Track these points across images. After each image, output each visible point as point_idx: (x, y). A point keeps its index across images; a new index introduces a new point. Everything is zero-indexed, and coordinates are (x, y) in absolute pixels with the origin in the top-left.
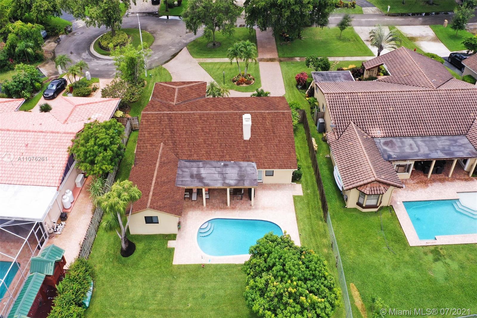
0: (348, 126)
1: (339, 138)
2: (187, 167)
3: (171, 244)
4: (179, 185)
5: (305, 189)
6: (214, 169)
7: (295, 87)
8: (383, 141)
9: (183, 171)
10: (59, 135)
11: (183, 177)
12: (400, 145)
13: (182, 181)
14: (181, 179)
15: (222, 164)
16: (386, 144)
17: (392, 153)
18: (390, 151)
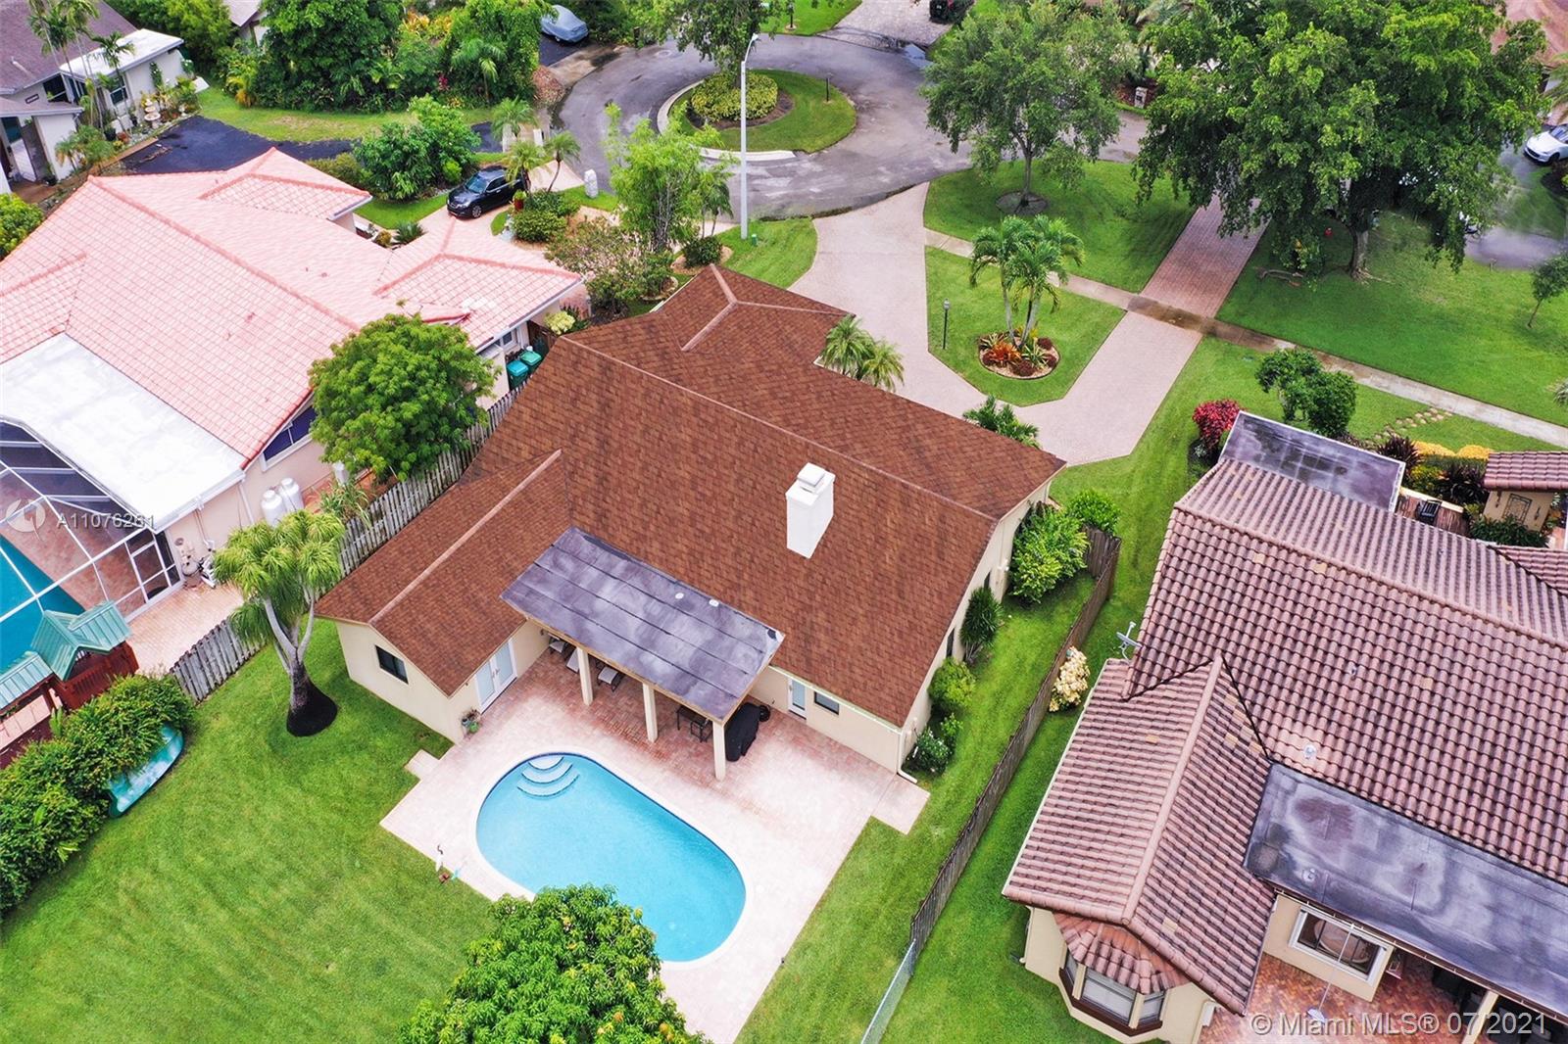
0: (1196, 667)
1: (1132, 695)
2: (575, 556)
3: (422, 764)
4: (514, 599)
5: (930, 817)
6: (643, 598)
7: (1183, 445)
8: (1306, 791)
9: (556, 564)
10: (327, 319)
11: (543, 581)
12: (1372, 844)
13: (531, 591)
14: (531, 586)
15: (680, 596)
16: (1310, 810)
17: (1301, 858)
18: (1303, 848)
